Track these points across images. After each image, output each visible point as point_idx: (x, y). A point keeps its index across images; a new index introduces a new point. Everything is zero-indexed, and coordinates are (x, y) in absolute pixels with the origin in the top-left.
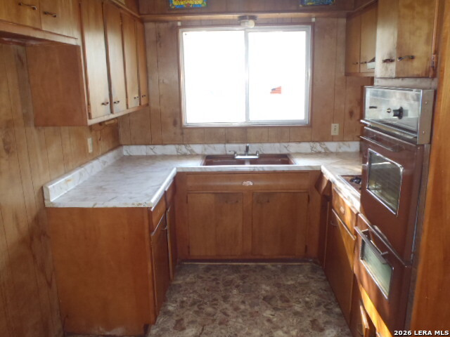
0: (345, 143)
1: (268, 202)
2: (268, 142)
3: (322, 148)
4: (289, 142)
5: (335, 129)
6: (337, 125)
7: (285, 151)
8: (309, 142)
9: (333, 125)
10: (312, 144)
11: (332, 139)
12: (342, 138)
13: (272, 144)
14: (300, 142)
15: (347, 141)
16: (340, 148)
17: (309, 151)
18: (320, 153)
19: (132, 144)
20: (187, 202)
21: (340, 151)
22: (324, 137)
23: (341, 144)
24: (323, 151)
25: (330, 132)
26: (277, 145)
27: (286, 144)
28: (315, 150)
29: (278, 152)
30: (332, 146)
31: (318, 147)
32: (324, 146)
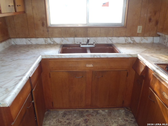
0: (145, 38)
1: (102, 76)
2: (100, 36)
3: (132, 40)
4: (113, 37)
5: (140, 29)
6: (141, 27)
7: (110, 42)
8: (124, 36)
9: (139, 27)
10: (126, 38)
11: (138, 35)
12: (143, 35)
13: (103, 38)
14: (119, 37)
15: (146, 36)
16: (142, 40)
17: (124, 42)
18: (130, 43)
19: (17, 38)
20: (50, 77)
21: (142, 42)
22: (133, 34)
23: (143, 38)
24: (132, 42)
25: (137, 30)
26: (106, 38)
27: (111, 38)
28: (127, 41)
29: (106, 43)
30: (137, 39)
31: (129, 40)
32: (133, 40)
